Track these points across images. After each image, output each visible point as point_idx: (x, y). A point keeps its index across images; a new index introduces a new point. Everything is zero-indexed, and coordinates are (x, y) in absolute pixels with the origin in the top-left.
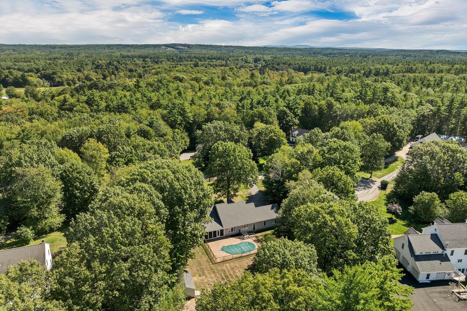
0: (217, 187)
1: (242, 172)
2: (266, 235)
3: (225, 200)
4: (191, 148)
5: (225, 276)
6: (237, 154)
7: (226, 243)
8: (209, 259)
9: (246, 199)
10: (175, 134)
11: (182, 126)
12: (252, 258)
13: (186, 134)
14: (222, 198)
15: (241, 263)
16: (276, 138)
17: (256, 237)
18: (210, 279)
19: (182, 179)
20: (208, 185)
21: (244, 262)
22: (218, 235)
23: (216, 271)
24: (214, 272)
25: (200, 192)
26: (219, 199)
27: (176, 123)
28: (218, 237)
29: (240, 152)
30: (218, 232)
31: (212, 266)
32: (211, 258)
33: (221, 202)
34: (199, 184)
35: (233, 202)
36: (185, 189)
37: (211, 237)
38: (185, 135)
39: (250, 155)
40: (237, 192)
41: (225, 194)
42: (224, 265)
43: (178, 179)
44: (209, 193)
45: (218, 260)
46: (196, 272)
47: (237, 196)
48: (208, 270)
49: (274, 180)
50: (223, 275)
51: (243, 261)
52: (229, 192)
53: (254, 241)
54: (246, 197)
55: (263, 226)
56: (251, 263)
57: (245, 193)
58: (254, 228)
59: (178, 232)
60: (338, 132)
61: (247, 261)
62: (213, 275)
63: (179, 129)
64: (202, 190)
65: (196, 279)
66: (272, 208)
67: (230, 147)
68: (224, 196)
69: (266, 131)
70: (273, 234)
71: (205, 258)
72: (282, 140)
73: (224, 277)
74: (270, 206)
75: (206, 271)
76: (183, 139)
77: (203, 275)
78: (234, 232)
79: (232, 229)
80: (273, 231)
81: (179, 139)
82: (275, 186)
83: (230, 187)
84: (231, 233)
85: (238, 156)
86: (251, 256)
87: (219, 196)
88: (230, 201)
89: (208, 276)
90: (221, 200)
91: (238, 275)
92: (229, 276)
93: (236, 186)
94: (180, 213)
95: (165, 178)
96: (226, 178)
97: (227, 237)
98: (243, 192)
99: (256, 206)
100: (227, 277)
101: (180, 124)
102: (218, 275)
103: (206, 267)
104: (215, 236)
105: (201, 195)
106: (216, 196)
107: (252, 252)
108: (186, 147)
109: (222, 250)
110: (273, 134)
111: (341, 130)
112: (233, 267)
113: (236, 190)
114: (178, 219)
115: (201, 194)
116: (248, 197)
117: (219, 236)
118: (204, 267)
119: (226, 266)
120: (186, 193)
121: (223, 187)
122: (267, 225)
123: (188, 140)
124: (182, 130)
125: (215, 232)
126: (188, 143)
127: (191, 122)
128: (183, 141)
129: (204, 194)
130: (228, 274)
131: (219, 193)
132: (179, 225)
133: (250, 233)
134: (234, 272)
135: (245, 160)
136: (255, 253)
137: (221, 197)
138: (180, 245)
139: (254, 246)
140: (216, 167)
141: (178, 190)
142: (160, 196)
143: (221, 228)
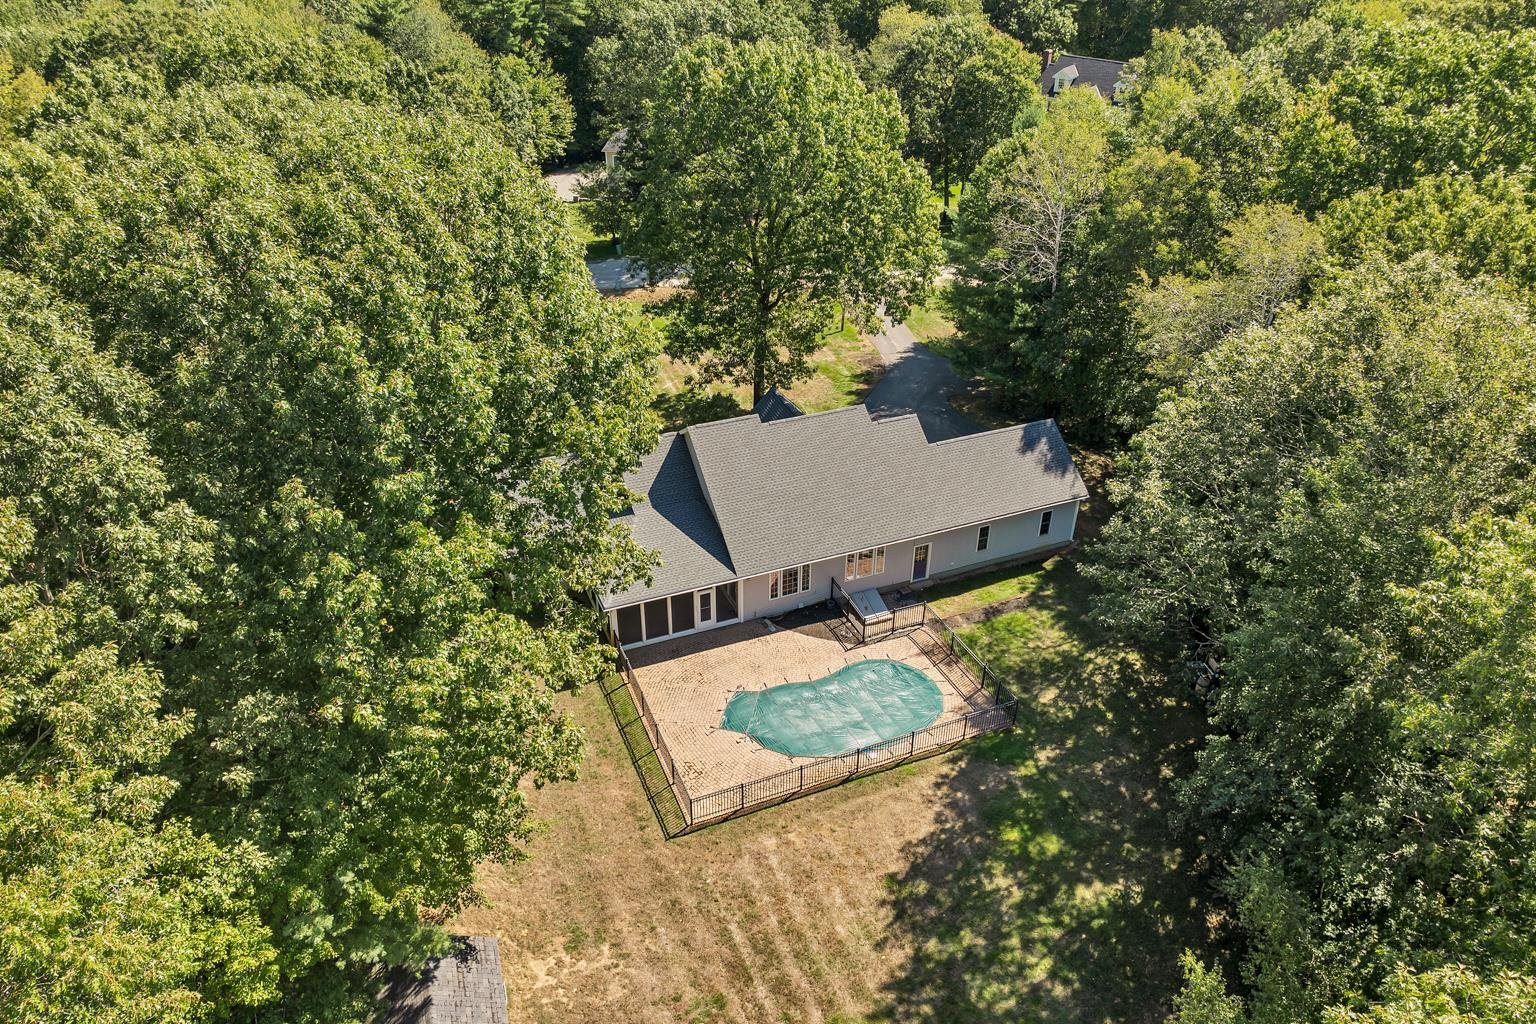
0: (696, 318)
1: (845, 227)
2: (991, 613)
3: (744, 395)
4: (581, 154)
5: (753, 941)
6: (815, 109)
7: (756, 668)
8: (641, 798)
9: (855, 387)
10: (498, 77)
11: (535, 43)
12: (925, 782)
13: (558, 81)
14: (725, 387)
15: (859, 824)
16: (995, 79)
17: (938, 624)
18: (647, 977)
19: (347, 223)
20: (646, 310)
21: (879, 816)
22: (706, 616)
23: (690, 901)
24: (674, 908)
25: (533, 349)
26: (709, 392)
27: (508, 26)
28: (700, 625)
29: (833, 97)
30: (705, 599)
31: (664, 851)
32: (656, 784)
33: (721, 408)
34: (528, 276)
35: (790, 411)
36: (377, 320)
37: (657, 627)
38: (552, 85)
39: (892, 123)
40: (810, 350)
41: (744, 363)
42: (747, 844)
43: (314, 233)
44: (615, 352)
45: (703, 811)
46: (551, 905)
47: (809, 373)
48: (633, 894)
49: (1023, 284)
50: (739, 937)
51: (867, 809)
52: (763, 351)
53: (926, 652)
54: (856, 377)
55: (970, 557)
56: (925, 828)
57: (844, 354)
58: (920, 567)
59: (332, 712)
60: (1318, 46)
61: (898, 807)
62: (666, 939)
63: (520, 55)
64: (553, 328)
65: (543, 981)
66: (1028, 444)
67: (773, 68)
68: (736, 372)
69: (942, 43)
70: (1035, 600)
71: (619, 788)
72: (1024, 89)
73: (746, 951)
74: (1015, 433)
75: (619, 904)
76: (543, 103)
77: (599, 939)
78: (800, 598)
79: (790, 576)
80: (1030, 579)
81: (518, 97)
82: (1025, 317)
83: (769, 323)
84: (785, 602)
85: (826, 119)
86: (922, 772)
87: (711, 373)
88: (772, 407)
89: (631, 944)
90: (717, 397)
91: (841, 931)
92: (782, 946)
93: (803, 317)
94: (331, 541)
95: (181, 214)
96: (744, 268)
97: (758, 627)
98: (836, 353)
99: (933, 435)
100: (764, 949)
101: (527, 33)
102: (703, 935)
103: (624, 865)
104: (684, 618)
105: (544, 378)
106: (694, 371)
107: (924, 742)
108: (560, 147)
109: (729, 724)
110: (977, 59)
111: (1337, 30)
112: (807, 863)
113: (805, 340)
114: (317, 595)
115: (544, 364)
116: (866, 377)
117: (712, 623)
118: (606, 862)
119: (759, 857)
120: (386, 357)
121: (728, 318)
122: (1000, 548)
123: (568, 112)
124: (537, 60)
125: (683, 602)
126: (569, 128)
127: (577, 22)
128: (543, 112)
129: (575, 363)
130: (773, 920)
131: (707, 356)
132: (338, 648)
133: (898, 596)
134: (816, 907)
135: (868, 150)
136: (942, 749)
137: (718, 376)
138: (378, 789)
139: (933, 689)
140: (690, 198)
141: (308, 330)
142: (130, 387)
143: (722, 575)
